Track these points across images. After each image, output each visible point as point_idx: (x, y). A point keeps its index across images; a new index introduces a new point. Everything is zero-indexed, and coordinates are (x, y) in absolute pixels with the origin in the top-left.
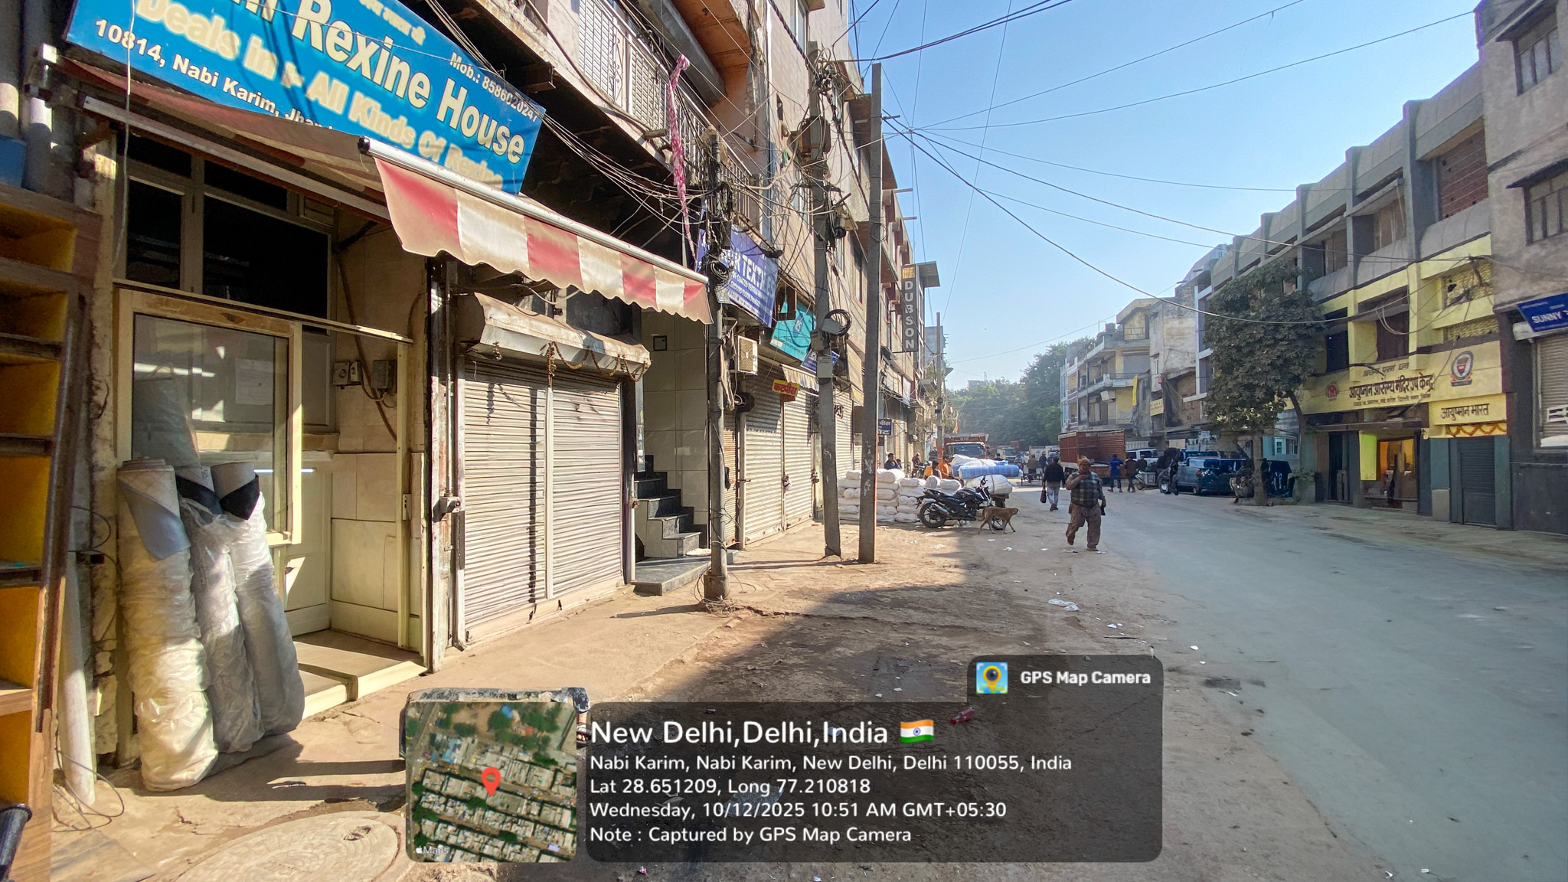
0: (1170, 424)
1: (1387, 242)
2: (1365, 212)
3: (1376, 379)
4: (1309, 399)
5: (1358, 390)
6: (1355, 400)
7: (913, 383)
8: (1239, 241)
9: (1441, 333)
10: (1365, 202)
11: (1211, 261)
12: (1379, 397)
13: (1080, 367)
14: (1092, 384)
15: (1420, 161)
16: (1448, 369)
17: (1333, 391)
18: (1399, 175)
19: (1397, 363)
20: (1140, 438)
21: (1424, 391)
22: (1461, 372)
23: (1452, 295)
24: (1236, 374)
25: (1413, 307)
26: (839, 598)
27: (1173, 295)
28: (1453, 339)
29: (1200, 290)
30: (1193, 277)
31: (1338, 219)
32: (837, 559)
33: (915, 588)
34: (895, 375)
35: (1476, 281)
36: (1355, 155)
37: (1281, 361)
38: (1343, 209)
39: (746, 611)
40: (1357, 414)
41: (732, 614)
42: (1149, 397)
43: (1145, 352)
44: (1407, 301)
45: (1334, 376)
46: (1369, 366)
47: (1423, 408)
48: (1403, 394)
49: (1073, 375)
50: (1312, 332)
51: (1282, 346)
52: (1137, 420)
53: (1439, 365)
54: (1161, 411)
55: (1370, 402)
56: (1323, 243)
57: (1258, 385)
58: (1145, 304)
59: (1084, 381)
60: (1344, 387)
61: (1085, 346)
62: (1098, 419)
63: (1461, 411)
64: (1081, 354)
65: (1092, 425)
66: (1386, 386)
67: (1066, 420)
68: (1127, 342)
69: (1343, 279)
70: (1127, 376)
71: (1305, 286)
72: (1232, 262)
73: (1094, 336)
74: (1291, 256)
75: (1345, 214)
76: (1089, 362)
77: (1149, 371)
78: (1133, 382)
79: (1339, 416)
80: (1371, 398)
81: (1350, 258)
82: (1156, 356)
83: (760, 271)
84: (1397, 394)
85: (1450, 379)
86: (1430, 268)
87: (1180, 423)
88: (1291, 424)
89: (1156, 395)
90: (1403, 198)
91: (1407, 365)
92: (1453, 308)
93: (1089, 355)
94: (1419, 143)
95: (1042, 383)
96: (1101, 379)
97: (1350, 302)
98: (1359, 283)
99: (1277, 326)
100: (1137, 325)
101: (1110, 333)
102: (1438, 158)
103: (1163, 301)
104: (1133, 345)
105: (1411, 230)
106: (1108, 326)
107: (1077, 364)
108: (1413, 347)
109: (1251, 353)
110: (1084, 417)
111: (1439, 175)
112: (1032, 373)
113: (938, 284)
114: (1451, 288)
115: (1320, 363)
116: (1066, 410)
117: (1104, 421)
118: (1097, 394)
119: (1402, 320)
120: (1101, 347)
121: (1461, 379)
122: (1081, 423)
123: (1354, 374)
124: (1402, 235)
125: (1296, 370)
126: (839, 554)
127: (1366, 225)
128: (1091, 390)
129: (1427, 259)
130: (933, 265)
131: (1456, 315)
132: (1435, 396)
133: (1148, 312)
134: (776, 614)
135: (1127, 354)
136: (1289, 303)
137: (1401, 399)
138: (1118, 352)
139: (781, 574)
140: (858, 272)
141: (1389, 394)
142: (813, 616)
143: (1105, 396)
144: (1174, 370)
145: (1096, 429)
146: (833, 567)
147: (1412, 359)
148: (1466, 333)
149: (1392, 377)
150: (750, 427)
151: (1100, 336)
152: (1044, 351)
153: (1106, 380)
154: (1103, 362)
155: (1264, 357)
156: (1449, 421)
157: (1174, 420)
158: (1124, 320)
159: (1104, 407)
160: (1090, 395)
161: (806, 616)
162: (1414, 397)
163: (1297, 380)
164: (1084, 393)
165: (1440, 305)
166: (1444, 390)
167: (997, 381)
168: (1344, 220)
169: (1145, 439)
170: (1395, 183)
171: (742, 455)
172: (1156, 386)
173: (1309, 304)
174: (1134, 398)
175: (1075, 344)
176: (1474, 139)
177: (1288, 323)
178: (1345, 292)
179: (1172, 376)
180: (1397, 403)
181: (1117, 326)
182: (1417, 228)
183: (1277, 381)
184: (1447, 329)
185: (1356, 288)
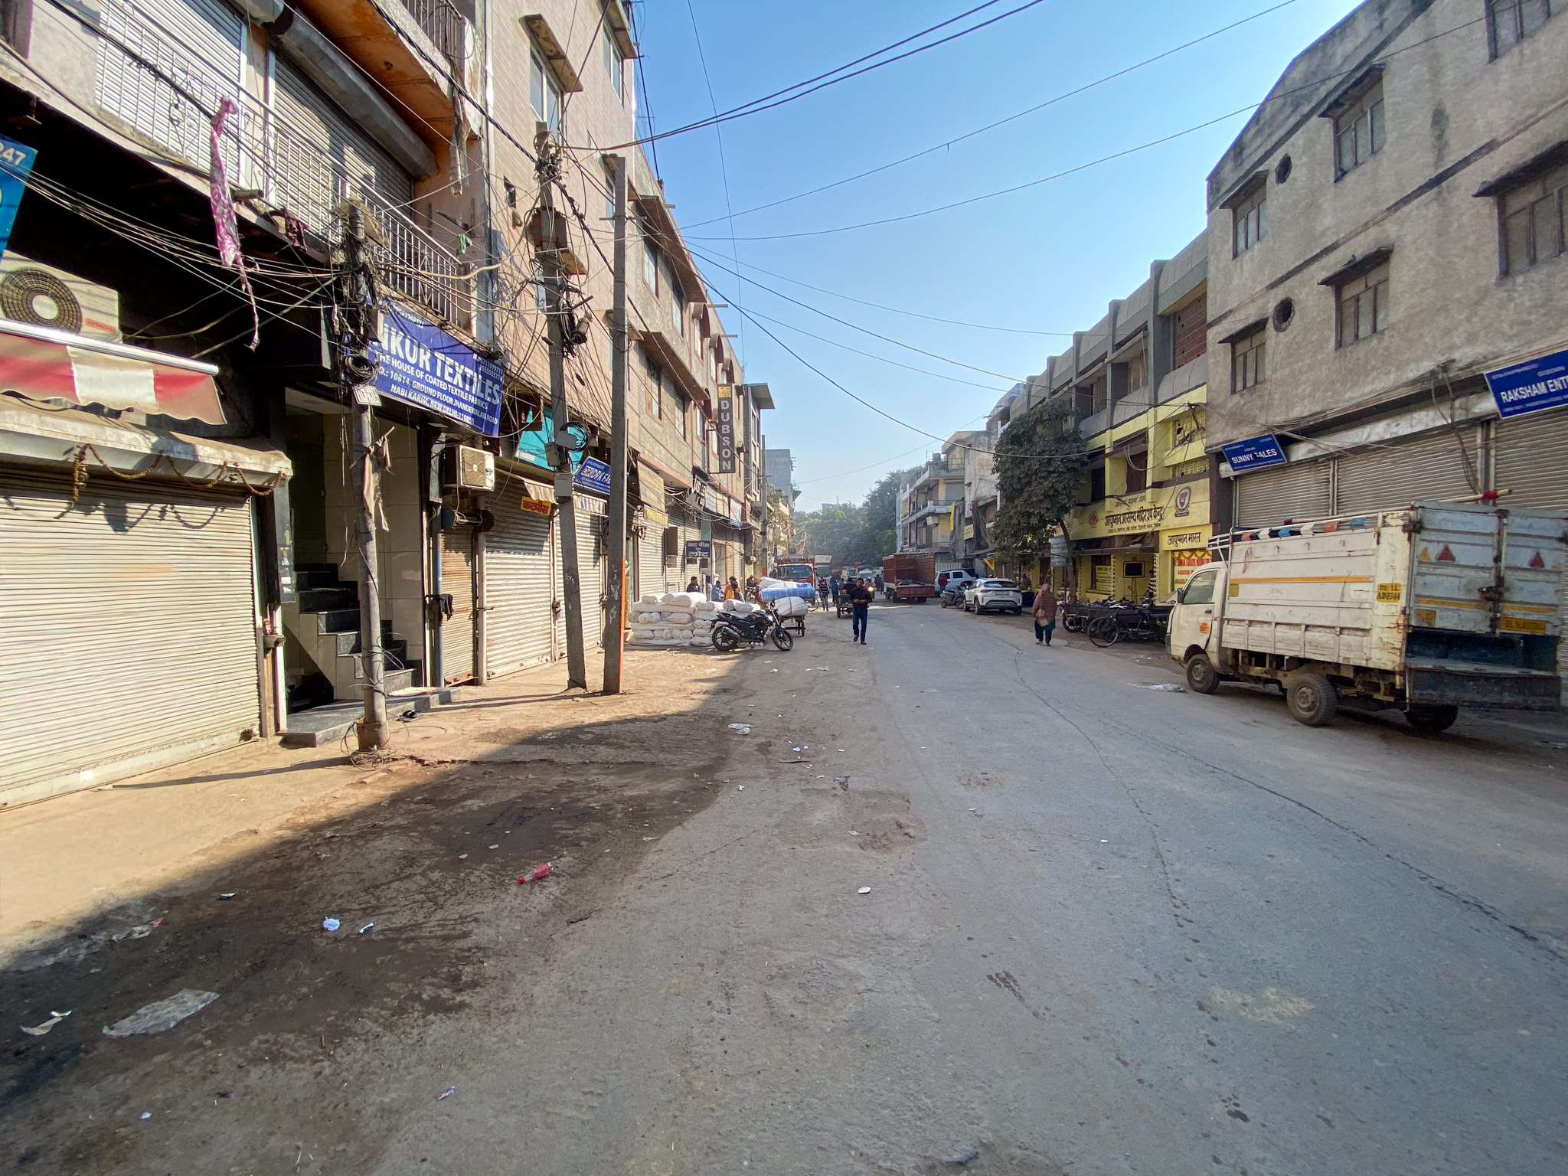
0: (979, 547)
1: (1137, 388)
2: (1120, 360)
3: (1123, 509)
4: (1077, 526)
5: (1112, 519)
6: (1109, 527)
7: (744, 505)
8: (1031, 379)
9: (1171, 470)
10: (1120, 351)
11: (1011, 398)
12: (1125, 526)
13: (911, 494)
14: (919, 510)
15: (1161, 316)
16: (1173, 502)
17: (1094, 519)
18: (1145, 327)
19: (1138, 495)
20: (955, 560)
21: (1155, 521)
22: (1182, 504)
23: (1180, 437)
24: (1016, 502)
25: (1151, 446)
26: (533, 739)
27: (985, 429)
28: (1179, 475)
29: (1002, 425)
30: (996, 413)
31: (1100, 365)
32: (581, 691)
33: (635, 720)
34: (719, 496)
35: (1194, 426)
36: (1116, 308)
37: (1052, 492)
38: (1105, 355)
39: (407, 761)
40: (1110, 540)
41: (382, 766)
42: (963, 522)
43: (960, 481)
44: (1146, 441)
45: (1094, 506)
46: (1118, 497)
47: (1155, 535)
48: (1142, 524)
49: (906, 501)
50: (1077, 465)
51: (1053, 478)
52: (954, 544)
53: (1167, 498)
54: (971, 535)
55: (1120, 530)
56: (1092, 386)
57: (1033, 513)
58: (964, 436)
59: (914, 505)
60: (1102, 516)
61: (917, 473)
62: (924, 542)
63: (1181, 538)
64: (912, 481)
65: (919, 547)
66: (1130, 515)
67: (900, 543)
68: (948, 471)
69: (1102, 420)
70: (948, 503)
71: (1077, 423)
72: (1025, 399)
73: (923, 464)
74: (1066, 398)
75: (1106, 361)
76: (918, 489)
77: (963, 499)
78: (951, 509)
79: (1098, 542)
80: (1119, 526)
81: (1108, 402)
82: (969, 484)
83: (470, 372)
84: (1139, 523)
85: (1174, 511)
86: (1164, 412)
87: (987, 547)
88: (1063, 548)
89: (968, 521)
90: (1146, 350)
91: (1144, 498)
92: (1179, 448)
93: (918, 482)
94: (1160, 299)
95: (881, 507)
96: (925, 506)
97: (1106, 440)
98: (1115, 424)
99: (1049, 460)
100: (958, 456)
101: (936, 464)
102: (1175, 314)
103: (978, 434)
104: (954, 474)
105: (1151, 377)
106: (934, 455)
107: (909, 490)
108: (1149, 483)
109: (1029, 483)
110: (913, 540)
111: (1175, 329)
112: (873, 498)
113: (772, 407)
114: (1179, 431)
115: (1086, 495)
116: (899, 533)
117: (929, 544)
118: (923, 519)
119: (1141, 458)
120: (927, 475)
121: (1182, 512)
122: (911, 545)
123: (1109, 503)
124: (1145, 383)
125: (1063, 500)
126: (584, 686)
127: (1122, 369)
128: (918, 515)
129: (1163, 404)
130: (765, 386)
131: (1179, 456)
132: (1164, 524)
133: (964, 443)
134: (440, 762)
135: (949, 482)
136: (1062, 439)
137: (1141, 527)
138: (941, 481)
139: (494, 712)
140: (655, 387)
141: (1133, 524)
142: (482, 762)
143: (930, 521)
144: (982, 498)
145: (922, 551)
146: (569, 701)
147: (1149, 491)
148: (1188, 471)
149: (1135, 508)
150: (492, 549)
151: (928, 464)
152: (884, 478)
153: (930, 507)
154: (929, 489)
155: (1038, 489)
156: (1172, 547)
157: (982, 543)
158: (948, 451)
159: (929, 530)
160: (919, 520)
161: (475, 763)
162: (1149, 526)
163: (1064, 509)
164: (914, 518)
165: (1171, 447)
166: (1170, 521)
167: (845, 505)
168: (1105, 366)
169: (960, 560)
170: (1141, 335)
171: (482, 580)
172: (968, 513)
173: (1076, 440)
174: (952, 524)
175: (909, 472)
176: (1198, 299)
177: (1059, 457)
178: (1104, 431)
179: (981, 503)
180: (1137, 531)
181: (943, 456)
182: (1156, 376)
183: (1048, 509)
184: (1175, 466)
185: (1112, 428)
